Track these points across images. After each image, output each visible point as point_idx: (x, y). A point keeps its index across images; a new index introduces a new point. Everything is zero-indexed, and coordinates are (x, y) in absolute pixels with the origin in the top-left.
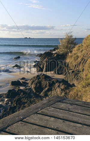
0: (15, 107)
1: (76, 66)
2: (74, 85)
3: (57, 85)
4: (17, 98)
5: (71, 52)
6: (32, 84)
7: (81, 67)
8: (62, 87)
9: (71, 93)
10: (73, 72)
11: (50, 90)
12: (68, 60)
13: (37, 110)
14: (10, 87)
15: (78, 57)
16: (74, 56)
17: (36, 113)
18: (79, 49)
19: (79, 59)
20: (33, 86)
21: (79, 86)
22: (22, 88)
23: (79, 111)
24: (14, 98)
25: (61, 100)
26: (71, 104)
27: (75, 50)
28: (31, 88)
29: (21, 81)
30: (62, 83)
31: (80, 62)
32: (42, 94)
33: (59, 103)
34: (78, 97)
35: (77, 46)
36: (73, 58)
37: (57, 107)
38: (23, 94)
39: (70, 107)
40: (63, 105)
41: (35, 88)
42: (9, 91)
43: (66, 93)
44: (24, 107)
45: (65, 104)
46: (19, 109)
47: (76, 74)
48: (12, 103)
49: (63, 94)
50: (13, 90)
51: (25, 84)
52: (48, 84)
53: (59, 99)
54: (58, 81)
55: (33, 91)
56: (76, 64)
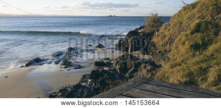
0: (99, 89)
1: (163, 45)
2: (160, 66)
3: (143, 65)
4: (100, 79)
5: (158, 31)
6: (116, 64)
7: (168, 47)
8: (149, 68)
9: (158, 74)
10: (160, 52)
11: (135, 71)
12: (155, 40)
13: (122, 92)
14: (93, 67)
15: (165, 36)
16: (161, 35)
17: (121, 95)
18: (166, 28)
19: (167, 39)
20: (118, 67)
21: (166, 67)
22: (106, 69)
23: (166, 93)
24: (98, 79)
25: (147, 81)
26: (158, 86)
27: (162, 29)
28: (115, 69)
29: (105, 61)
30: (148, 64)
31: (168, 42)
32: (127, 75)
33: (145, 85)
34: (165, 79)
35: (164, 25)
36: (160, 37)
37: (143, 89)
38: (108, 75)
39: (157, 89)
40: (149, 87)
41: (120, 69)
42: (93, 72)
43: (152, 75)
44: (109, 89)
45: (151, 85)
46: (103, 90)
47: (163, 54)
48: (95, 84)
49: (149, 75)
50: (97, 70)
51: (109, 64)
52: (133, 65)
53: (145, 81)
54: (144, 61)
55: (118, 72)
56: (163, 43)
